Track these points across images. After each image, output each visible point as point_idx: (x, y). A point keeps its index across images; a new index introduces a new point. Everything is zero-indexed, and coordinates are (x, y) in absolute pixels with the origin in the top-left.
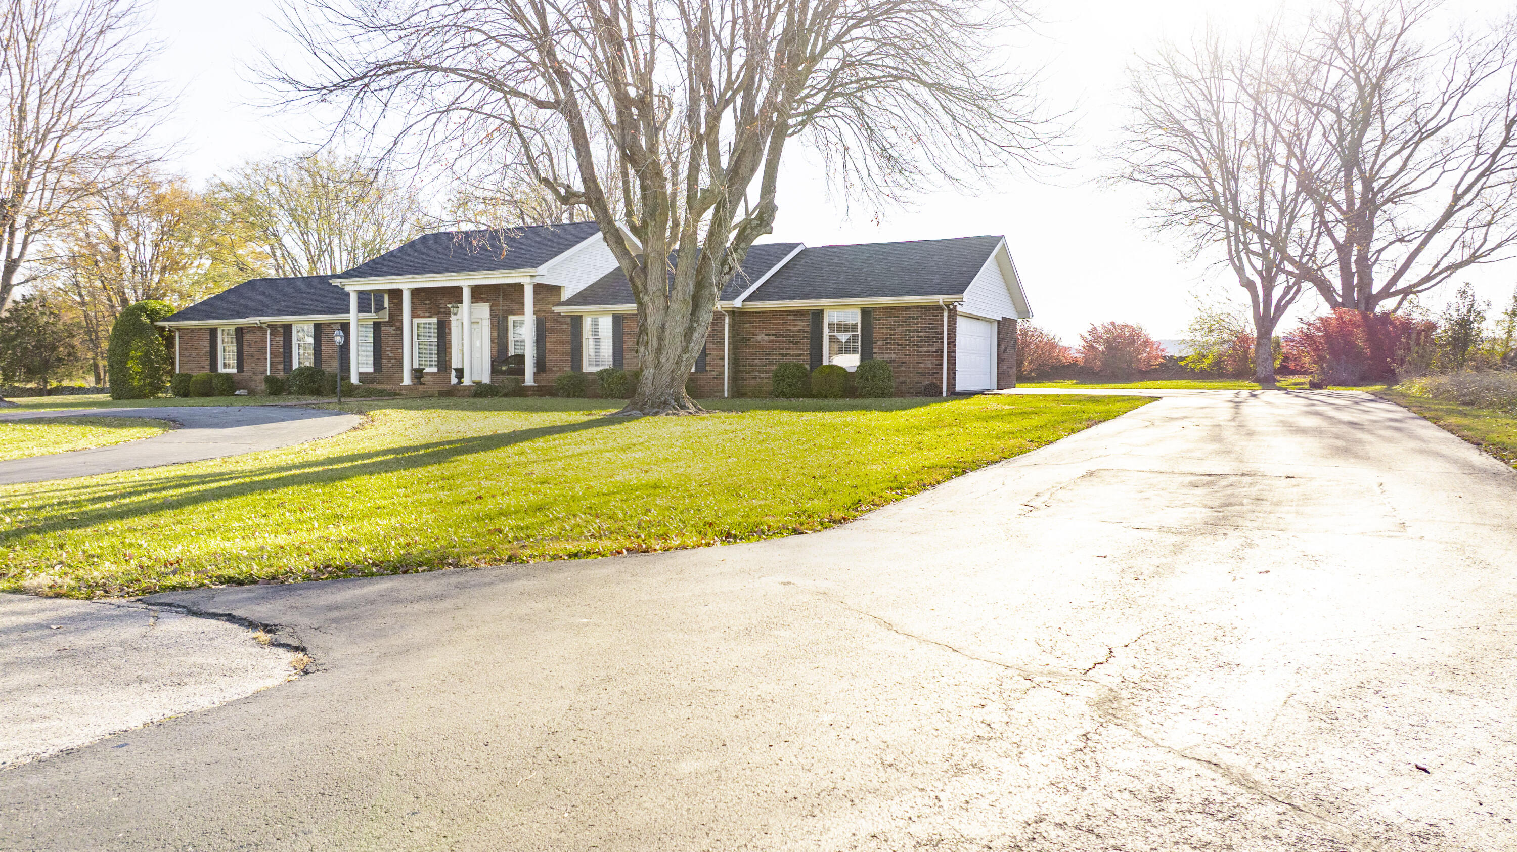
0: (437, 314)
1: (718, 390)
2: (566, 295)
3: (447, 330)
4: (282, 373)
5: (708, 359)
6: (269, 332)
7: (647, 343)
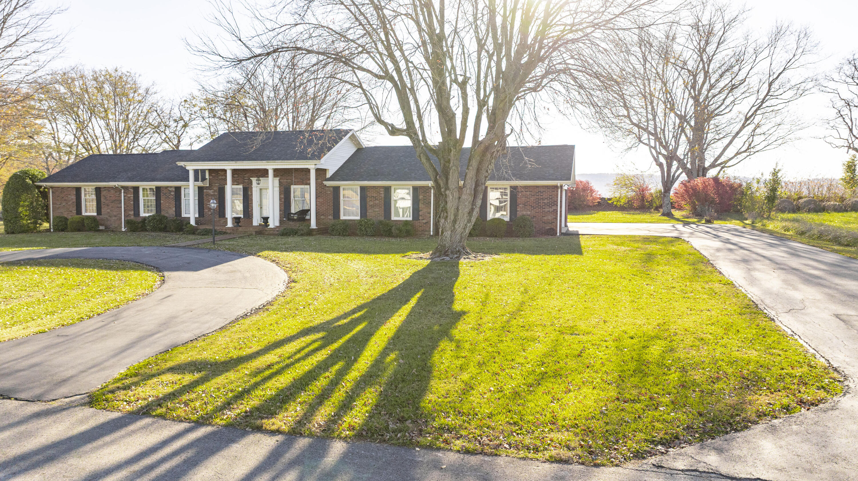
0: (243, 183)
1: (426, 231)
2: (329, 175)
3: (250, 193)
4: (132, 217)
5: (420, 213)
6: (123, 191)
7: (447, 217)
